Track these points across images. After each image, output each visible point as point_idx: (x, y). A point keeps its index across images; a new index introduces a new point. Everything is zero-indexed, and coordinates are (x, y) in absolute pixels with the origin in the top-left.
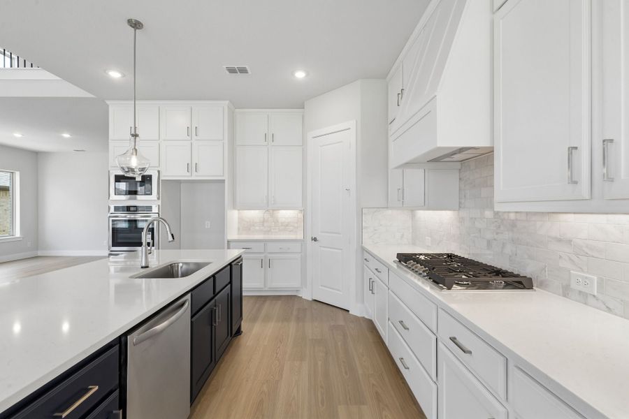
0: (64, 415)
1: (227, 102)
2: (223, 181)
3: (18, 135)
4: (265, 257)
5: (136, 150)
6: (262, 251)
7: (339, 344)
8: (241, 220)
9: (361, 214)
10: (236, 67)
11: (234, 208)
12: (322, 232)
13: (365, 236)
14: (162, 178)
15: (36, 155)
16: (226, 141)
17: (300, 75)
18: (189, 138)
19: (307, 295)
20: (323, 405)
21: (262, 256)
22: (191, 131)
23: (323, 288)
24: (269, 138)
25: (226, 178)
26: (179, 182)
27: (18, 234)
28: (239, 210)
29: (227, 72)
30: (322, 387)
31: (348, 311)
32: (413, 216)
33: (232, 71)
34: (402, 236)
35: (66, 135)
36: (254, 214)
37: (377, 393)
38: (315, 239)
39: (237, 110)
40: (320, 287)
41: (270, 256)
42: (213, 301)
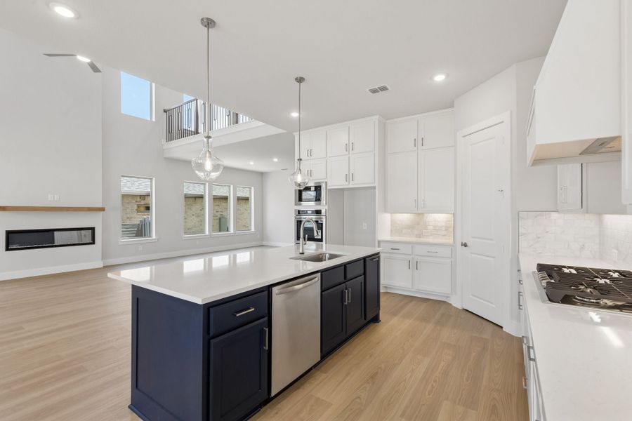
0: (238, 315)
1: (377, 117)
2: (374, 188)
3: (252, 163)
4: (413, 258)
5: (300, 170)
6: (410, 253)
7: (473, 354)
8: (393, 223)
9: (517, 218)
10: (377, 87)
11: (386, 211)
12: (473, 237)
13: (523, 244)
14: (328, 188)
15: (262, 174)
16: (377, 152)
17: (440, 78)
18: (347, 153)
19: (457, 303)
20: (429, 395)
21: (410, 258)
22: (349, 147)
23: (474, 298)
24: (419, 142)
25: (376, 184)
26: (343, 190)
27: (253, 229)
28: (391, 213)
29: (371, 93)
30: (435, 381)
31: (502, 327)
32: (600, 222)
33: (374, 91)
34: (583, 247)
35: (276, 160)
36: (405, 218)
37: (494, 406)
38: (465, 245)
39: (388, 121)
40: (471, 296)
41: (417, 259)
42: (344, 284)
